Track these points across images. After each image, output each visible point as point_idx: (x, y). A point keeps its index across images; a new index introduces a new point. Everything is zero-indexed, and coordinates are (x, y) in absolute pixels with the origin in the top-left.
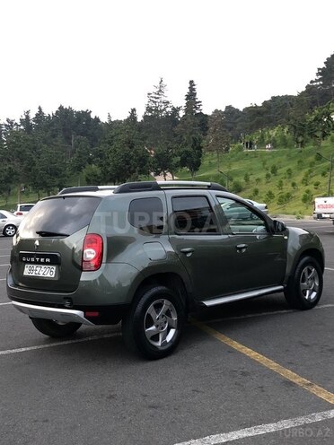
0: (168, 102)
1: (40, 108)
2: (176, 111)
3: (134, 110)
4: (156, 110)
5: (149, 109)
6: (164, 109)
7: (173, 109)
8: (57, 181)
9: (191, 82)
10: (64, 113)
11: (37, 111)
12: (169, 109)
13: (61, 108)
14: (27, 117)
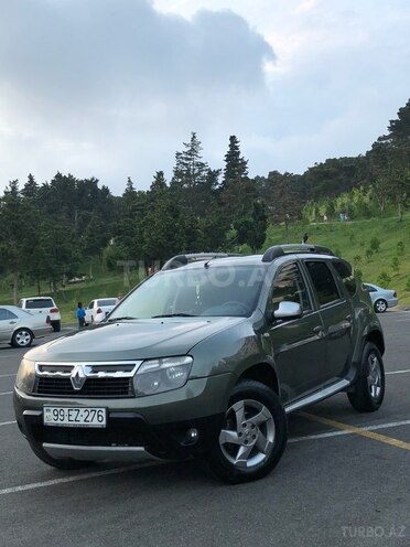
0: (202, 164)
1: (31, 177)
2: (213, 175)
3: (160, 174)
4: (188, 174)
5: (178, 173)
6: (198, 174)
7: (210, 173)
8: (66, 268)
9: (233, 139)
10: (62, 182)
11: (27, 180)
12: (204, 173)
13: (59, 176)
14: (14, 188)
